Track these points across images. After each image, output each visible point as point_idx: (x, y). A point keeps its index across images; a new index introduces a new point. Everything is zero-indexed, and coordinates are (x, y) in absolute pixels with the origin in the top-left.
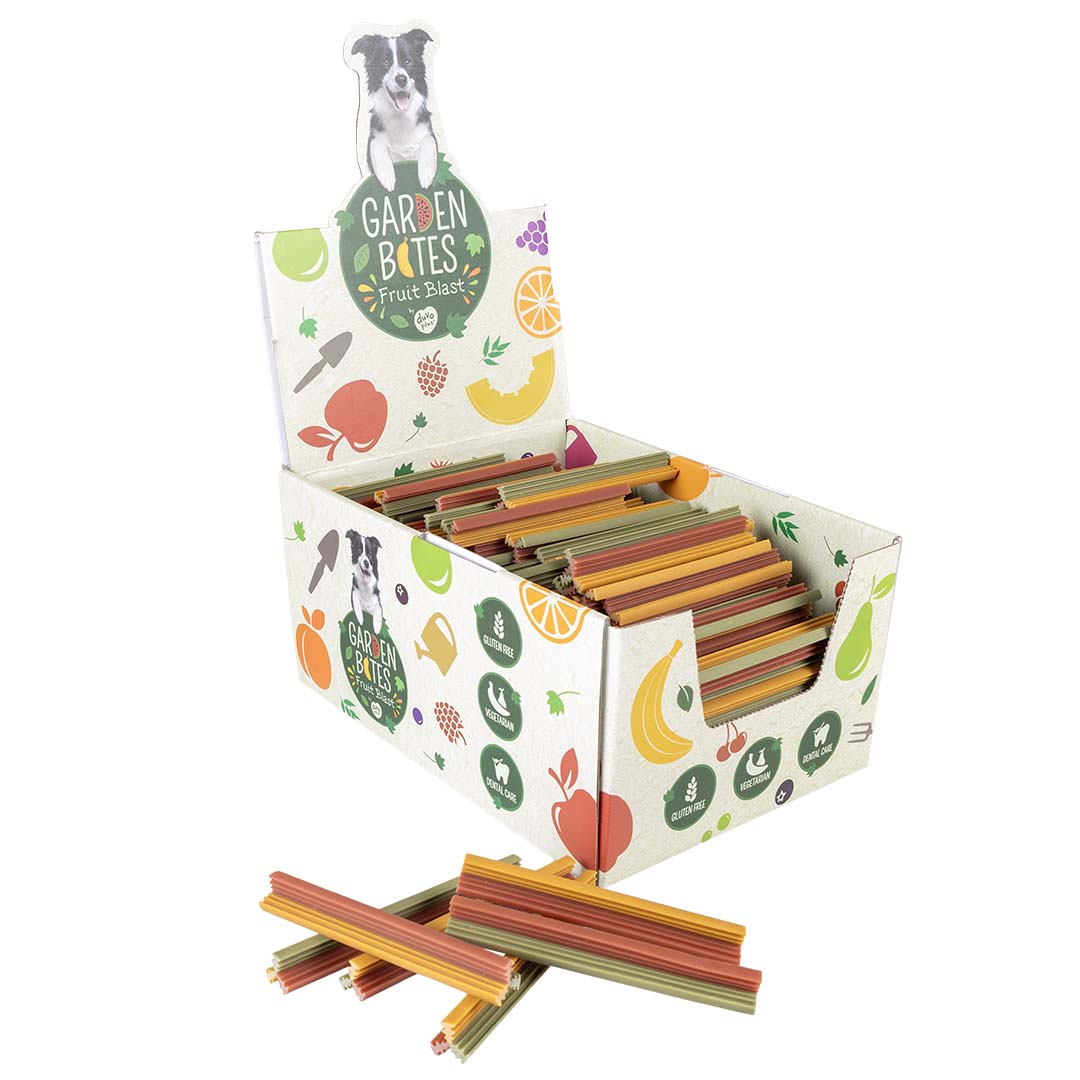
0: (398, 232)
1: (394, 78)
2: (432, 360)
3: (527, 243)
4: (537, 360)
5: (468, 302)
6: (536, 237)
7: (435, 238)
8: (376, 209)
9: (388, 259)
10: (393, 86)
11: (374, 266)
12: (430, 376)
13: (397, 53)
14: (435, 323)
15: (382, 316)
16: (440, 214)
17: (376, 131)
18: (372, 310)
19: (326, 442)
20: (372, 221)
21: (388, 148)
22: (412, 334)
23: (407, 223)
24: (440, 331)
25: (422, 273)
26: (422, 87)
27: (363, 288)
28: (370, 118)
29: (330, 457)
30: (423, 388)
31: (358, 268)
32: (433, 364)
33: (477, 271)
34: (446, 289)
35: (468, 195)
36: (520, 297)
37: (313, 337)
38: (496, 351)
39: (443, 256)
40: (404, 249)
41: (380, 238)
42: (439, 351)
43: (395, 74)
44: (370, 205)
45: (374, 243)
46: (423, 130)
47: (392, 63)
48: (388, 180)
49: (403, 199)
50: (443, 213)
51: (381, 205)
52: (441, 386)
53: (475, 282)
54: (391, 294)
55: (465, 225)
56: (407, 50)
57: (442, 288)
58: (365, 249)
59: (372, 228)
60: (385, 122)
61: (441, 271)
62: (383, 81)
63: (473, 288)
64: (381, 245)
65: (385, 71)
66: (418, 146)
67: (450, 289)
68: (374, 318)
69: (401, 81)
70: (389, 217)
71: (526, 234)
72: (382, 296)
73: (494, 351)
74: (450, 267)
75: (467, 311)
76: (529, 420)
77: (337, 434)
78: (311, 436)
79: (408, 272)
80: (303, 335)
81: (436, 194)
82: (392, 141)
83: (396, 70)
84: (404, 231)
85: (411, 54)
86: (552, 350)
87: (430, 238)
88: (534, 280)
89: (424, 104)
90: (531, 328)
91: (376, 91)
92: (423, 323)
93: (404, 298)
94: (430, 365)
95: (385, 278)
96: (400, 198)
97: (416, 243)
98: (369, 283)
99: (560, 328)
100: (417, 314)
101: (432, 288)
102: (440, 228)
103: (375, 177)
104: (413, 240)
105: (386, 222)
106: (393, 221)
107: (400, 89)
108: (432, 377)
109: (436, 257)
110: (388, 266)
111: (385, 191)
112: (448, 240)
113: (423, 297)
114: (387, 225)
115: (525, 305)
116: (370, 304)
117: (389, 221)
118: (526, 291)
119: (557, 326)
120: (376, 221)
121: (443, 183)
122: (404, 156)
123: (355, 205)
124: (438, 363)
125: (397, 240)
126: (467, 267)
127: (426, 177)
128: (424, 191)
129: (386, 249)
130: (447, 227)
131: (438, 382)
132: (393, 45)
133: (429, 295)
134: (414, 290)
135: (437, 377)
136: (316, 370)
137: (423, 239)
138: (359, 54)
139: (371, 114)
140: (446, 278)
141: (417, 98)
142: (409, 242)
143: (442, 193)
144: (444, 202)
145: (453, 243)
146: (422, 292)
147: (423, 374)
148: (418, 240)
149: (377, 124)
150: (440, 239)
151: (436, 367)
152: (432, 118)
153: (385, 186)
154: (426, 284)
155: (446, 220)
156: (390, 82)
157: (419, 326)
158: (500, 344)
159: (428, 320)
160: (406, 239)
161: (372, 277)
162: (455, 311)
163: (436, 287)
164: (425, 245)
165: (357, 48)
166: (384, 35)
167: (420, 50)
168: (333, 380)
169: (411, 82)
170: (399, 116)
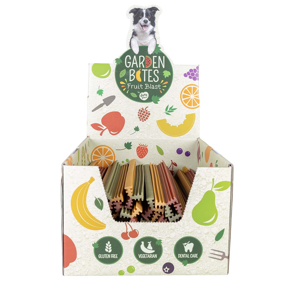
0: (137, 67)
1: (143, 21)
2: (144, 109)
3: (188, 76)
4: (187, 116)
5: (161, 92)
7: (151, 70)
8: (130, 59)
9: (132, 75)
11: (127, 76)
12: (143, 114)
13: (145, 14)
14: (147, 98)
15: (127, 92)
17: (134, 36)
18: (124, 90)
19: (100, 129)
20: (128, 62)
21: (138, 42)
22: (138, 99)
23: (141, 65)
24: (149, 100)
25: (145, 81)
26: (153, 24)
27: (122, 83)
28: (132, 32)
29: (101, 134)
30: (139, 118)
31: (121, 77)
32: (145, 111)
33: (166, 83)
34: (154, 87)
35: (166, 58)
36: (183, 93)
37: (102, 95)
38: (171, 110)
39: (153, 76)
40: (139, 73)
41: (131, 68)
42: (148, 107)
43: (144, 20)
44: (128, 57)
45: (128, 70)
46: (151, 37)
47: (143, 16)
48: (136, 51)
49: (141, 57)
50: (155, 63)
51: (132, 58)
52: (147, 119)
53: (165, 86)
54: (132, 86)
55: (164, 67)
56: (149, 13)
57: (152, 87)
58: (124, 71)
59: (128, 65)
60: (138, 33)
61: (152, 81)
62: (139, 21)
63: (164, 88)
64: (130, 70)
65: (140, 19)
66: (149, 41)
67: (155, 87)
68: (124, 93)
69: (146, 22)
70: (135, 62)
71: (188, 73)
72: (128, 86)
74: (156, 80)
75: (161, 95)
76: (182, 137)
77: (105, 127)
80: (98, 94)
81: (154, 57)
82: (139, 39)
83: (144, 18)
84: (140, 67)
85: (150, 14)
86: (195, 113)
87: (149, 70)
89: (153, 29)
90: (186, 105)
91: (136, 24)
92: (143, 97)
93: (137, 88)
94: (143, 111)
95: (130, 80)
96: (140, 57)
97: (144, 71)
98: (125, 82)
99: (199, 106)
100: (141, 93)
101: (148, 86)
102: (154, 67)
103: (132, 49)
104: (143, 70)
105: (133, 63)
106: (136, 63)
107: (145, 24)
108: (144, 115)
109: (151, 76)
110: (132, 77)
111: (135, 54)
112: (156, 72)
113: (144, 88)
114: (134, 64)
115: (184, 96)
116: (124, 88)
117: (135, 63)
118: (186, 92)
119: (198, 105)
120: (130, 63)
121: (157, 53)
122: (144, 44)
123: (123, 57)
124: (147, 111)
125: (137, 69)
126: (162, 81)
127: (151, 51)
128: (149, 55)
129: (132, 72)
130: (157, 67)
131: (146, 117)
132: (144, 11)
133: (146, 88)
134: (141, 86)
135: (145, 115)
136: (101, 106)
137: (147, 70)
138: (132, 13)
139: (133, 31)
140: (154, 83)
141: (151, 27)
142: (141, 71)
143: (156, 57)
144: (156, 60)
145: (158, 72)
146: (144, 87)
147: (140, 113)
148: (145, 70)
149: (134, 34)
150: (153, 71)
151: (146, 112)
152: (155, 33)
153: (135, 53)
154: (146, 84)
155: (156, 65)
156: (142, 22)
157: (141, 98)
158: (172, 108)
159: (145, 96)
160: (140, 69)
161: (126, 80)
163: (149, 86)
164: (147, 72)
165: (131, 11)
166: (141, 8)
167: (154, 13)
168: (106, 110)
169: (149, 22)
170: (143, 32)
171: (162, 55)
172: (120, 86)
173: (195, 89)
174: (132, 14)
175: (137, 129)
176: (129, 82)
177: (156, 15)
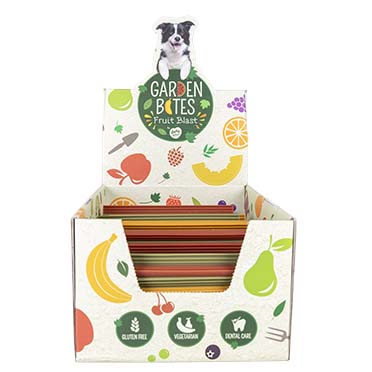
6: (239, 104)
10: (174, 41)
16: (189, 90)
73: (209, 151)
78: (113, 173)
79: (170, 112)
88: (234, 122)
162: (191, 131)
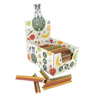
171: (42, 18)
172: (34, 27)
173: (50, 26)
174: (35, 6)
175: (38, 38)
176: (36, 26)
177: (40, 7)
